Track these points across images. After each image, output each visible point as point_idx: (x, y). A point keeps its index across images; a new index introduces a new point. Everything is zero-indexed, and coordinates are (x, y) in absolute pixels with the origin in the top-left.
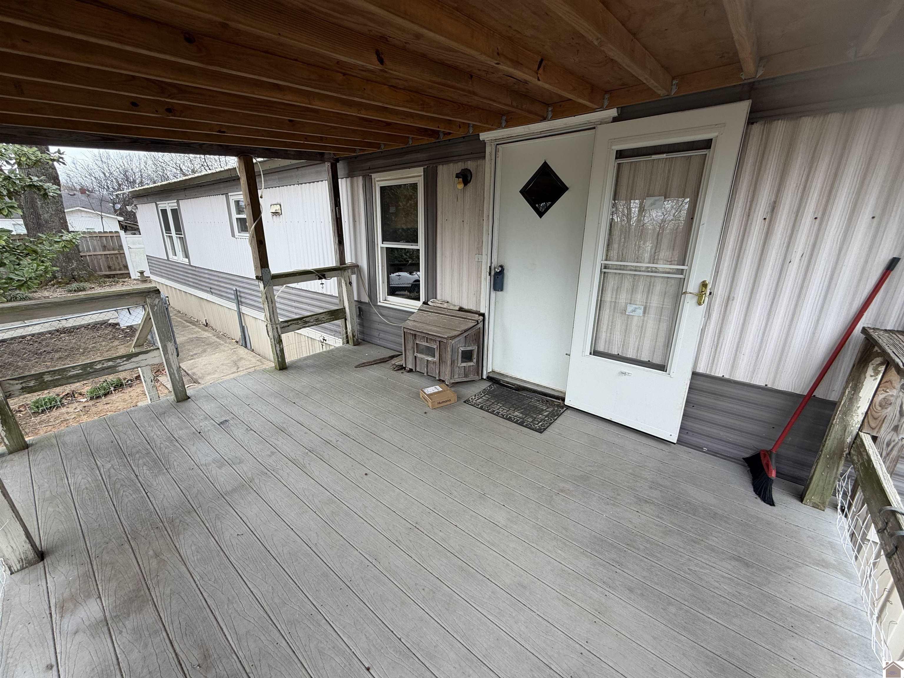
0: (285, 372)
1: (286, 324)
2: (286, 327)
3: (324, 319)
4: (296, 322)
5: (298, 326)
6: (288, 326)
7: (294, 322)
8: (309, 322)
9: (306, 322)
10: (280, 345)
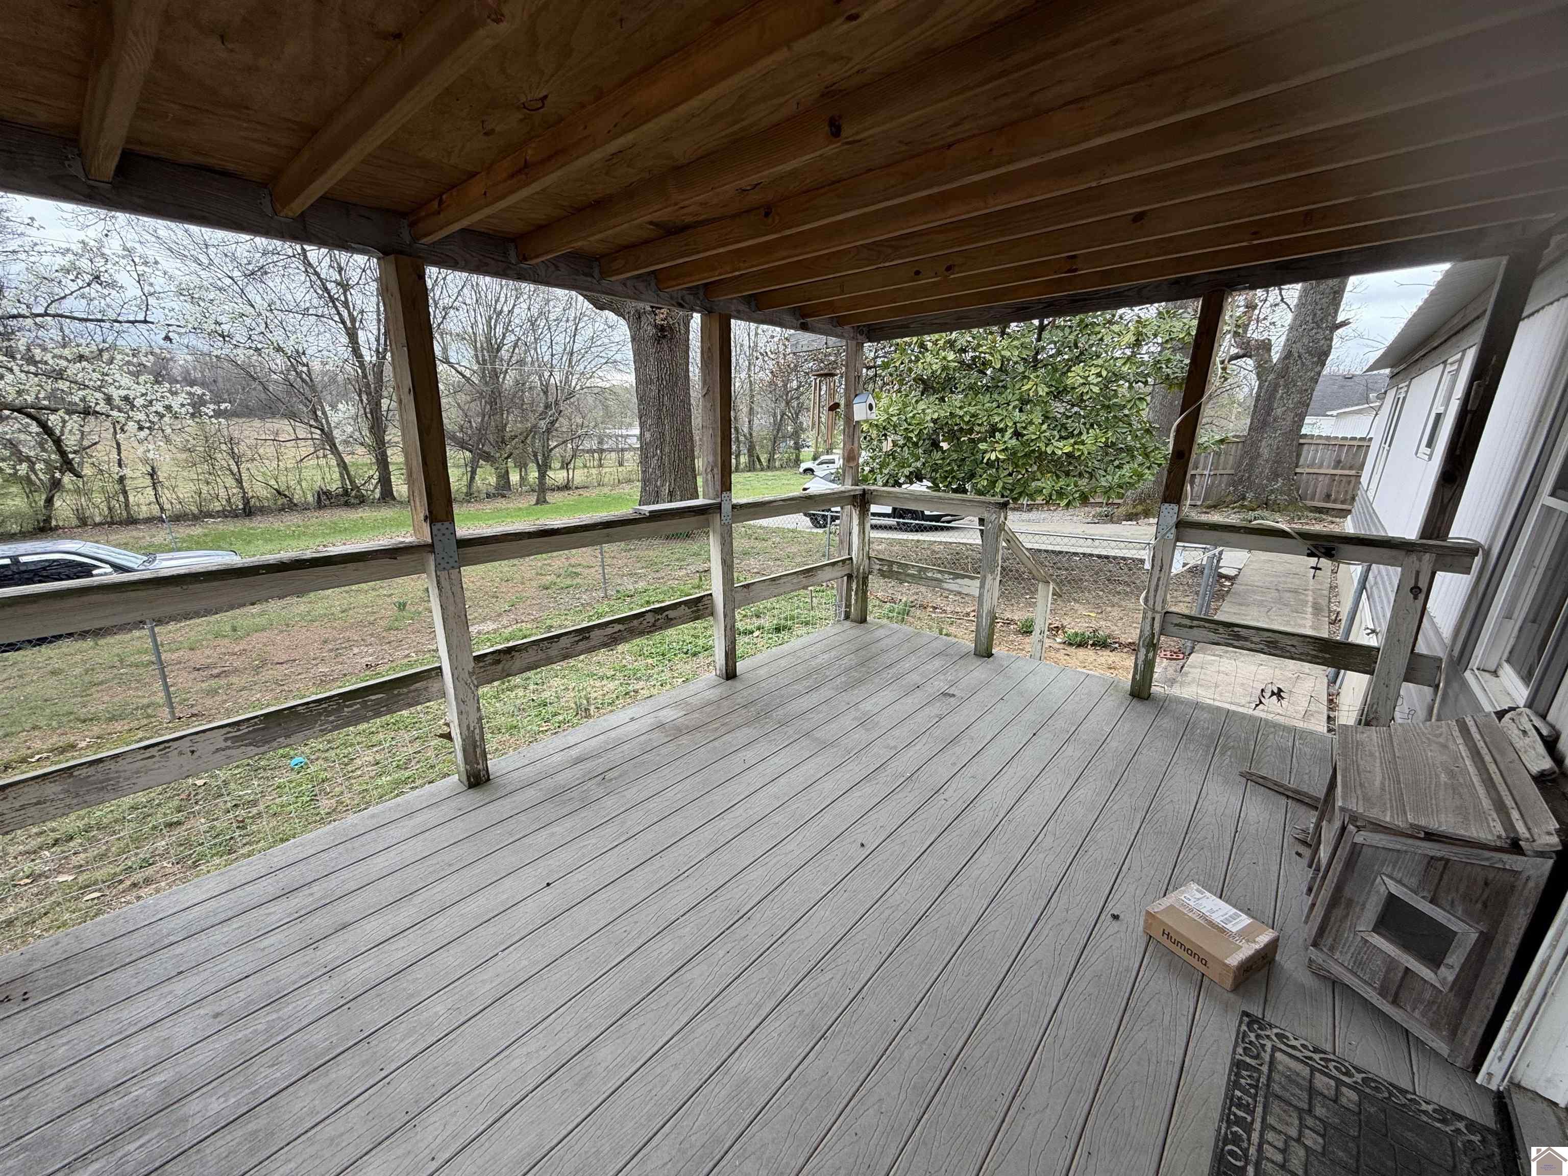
0: (1139, 706)
1: (1187, 622)
2: (1185, 626)
3: (1293, 650)
4: (1212, 626)
5: (1215, 637)
6: (1191, 627)
7: (1207, 625)
8: (1246, 639)
9: (1238, 637)
10: (1148, 652)
